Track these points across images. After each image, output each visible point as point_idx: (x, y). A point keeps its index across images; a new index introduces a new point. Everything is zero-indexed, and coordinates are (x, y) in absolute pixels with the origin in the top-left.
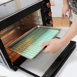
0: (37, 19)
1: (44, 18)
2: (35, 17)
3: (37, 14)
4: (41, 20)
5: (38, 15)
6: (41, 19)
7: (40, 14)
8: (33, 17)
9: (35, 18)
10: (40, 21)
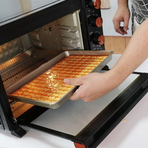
0: (71, 32)
1: (87, 30)
2: (66, 28)
3: (73, 21)
4: (79, 34)
5: (73, 23)
6: (79, 32)
7: (78, 22)
8: (63, 28)
9: (68, 30)
10: (78, 36)
